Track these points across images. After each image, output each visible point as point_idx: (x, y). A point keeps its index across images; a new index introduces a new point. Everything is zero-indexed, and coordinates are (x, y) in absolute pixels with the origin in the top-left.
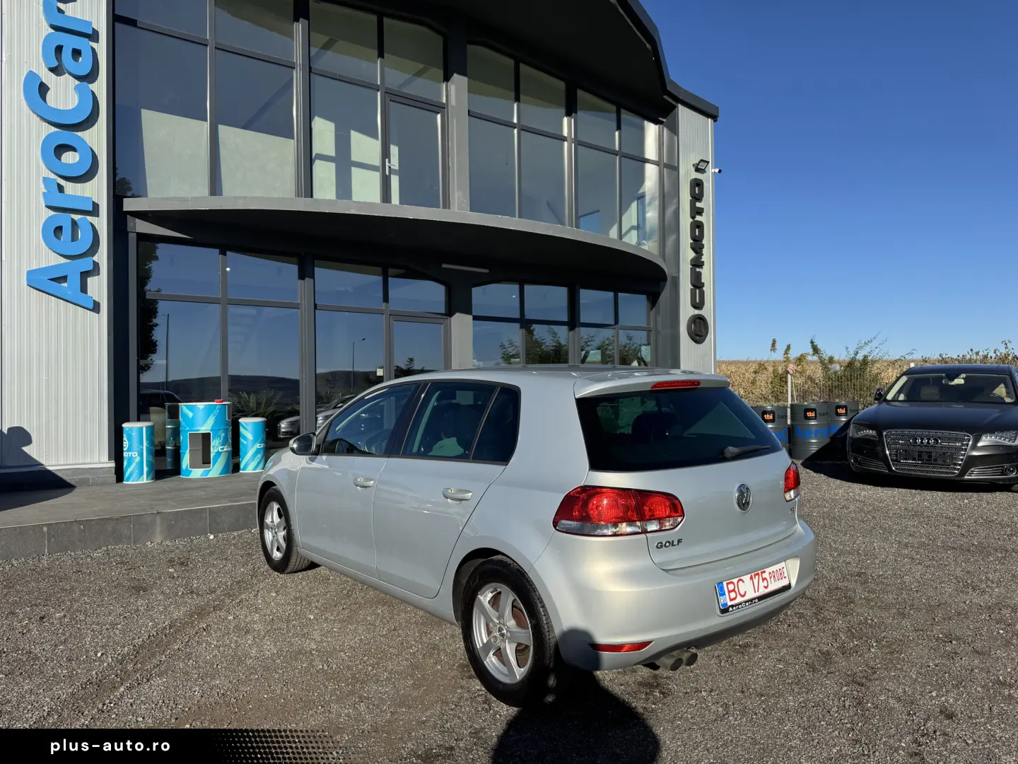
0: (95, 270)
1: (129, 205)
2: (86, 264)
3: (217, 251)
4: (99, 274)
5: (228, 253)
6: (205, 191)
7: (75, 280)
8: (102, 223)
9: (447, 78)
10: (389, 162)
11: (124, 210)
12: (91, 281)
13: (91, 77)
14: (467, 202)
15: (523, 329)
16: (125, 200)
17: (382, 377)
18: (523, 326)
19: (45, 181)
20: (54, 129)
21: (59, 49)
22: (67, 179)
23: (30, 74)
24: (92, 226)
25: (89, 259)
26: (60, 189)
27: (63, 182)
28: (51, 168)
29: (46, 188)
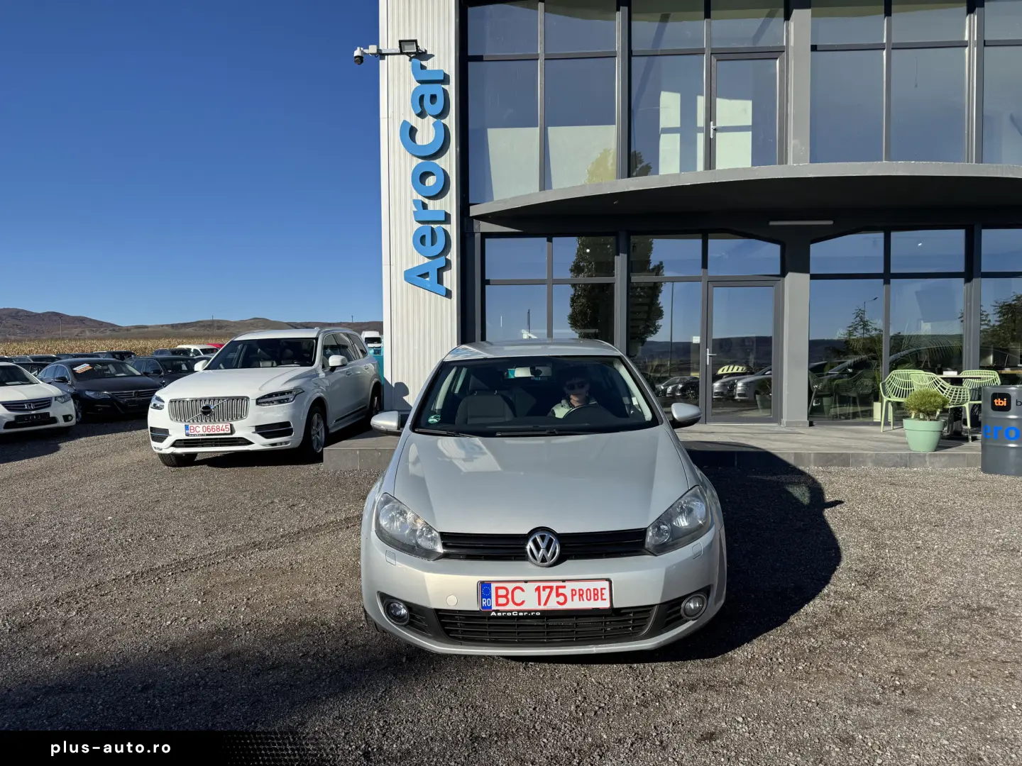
0: (448, 264)
1: (474, 211)
2: (441, 262)
3: (546, 239)
4: (451, 269)
5: (554, 239)
6: (535, 187)
7: (434, 275)
8: (453, 229)
9: (787, 17)
10: (715, 124)
11: (471, 215)
12: (446, 275)
13: (443, 114)
14: (806, 150)
15: (888, 286)
16: (471, 207)
17: (698, 345)
18: (887, 282)
19: (415, 202)
20: (420, 161)
21: (422, 98)
22: (429, 198)
23: (405, 122)
24: (446, 232)
25: (443, 257)
26: (425, 206)
27: (426, 201)
28: (419, 192)
29: (416, 207)
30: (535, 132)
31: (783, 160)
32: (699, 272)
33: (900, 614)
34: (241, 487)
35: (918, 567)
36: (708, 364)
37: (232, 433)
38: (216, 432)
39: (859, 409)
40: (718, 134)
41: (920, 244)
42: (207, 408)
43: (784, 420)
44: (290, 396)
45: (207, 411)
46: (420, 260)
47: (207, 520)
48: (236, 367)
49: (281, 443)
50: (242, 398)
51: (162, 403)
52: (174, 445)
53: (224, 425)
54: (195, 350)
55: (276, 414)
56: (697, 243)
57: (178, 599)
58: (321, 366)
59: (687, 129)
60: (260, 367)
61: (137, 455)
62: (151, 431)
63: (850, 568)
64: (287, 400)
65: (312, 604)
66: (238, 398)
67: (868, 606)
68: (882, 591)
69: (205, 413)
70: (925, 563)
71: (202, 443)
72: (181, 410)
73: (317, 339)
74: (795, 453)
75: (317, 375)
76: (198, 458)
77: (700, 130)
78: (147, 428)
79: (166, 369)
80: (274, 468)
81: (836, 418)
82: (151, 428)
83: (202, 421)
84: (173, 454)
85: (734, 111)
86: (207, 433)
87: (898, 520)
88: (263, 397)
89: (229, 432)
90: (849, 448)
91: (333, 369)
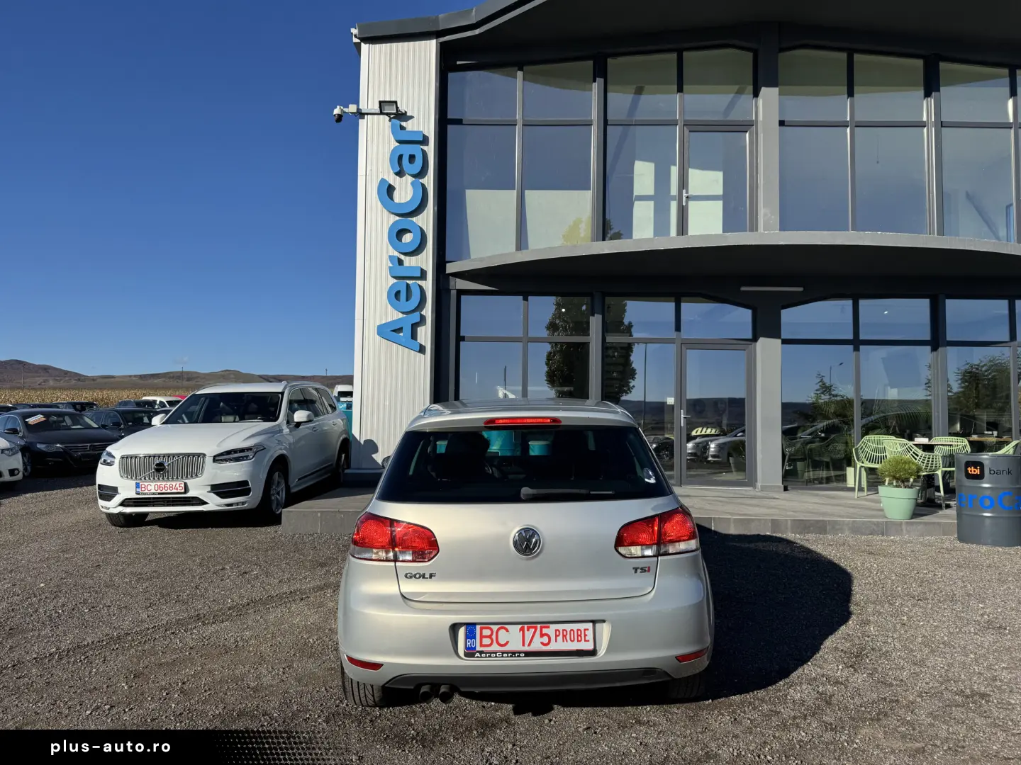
0: (422, 320)
1: (450, 268)
2: (415, 318)
3: (521, 298)
4: (425, 324)
5: (530, 298)
6: (513, 248)
7: (408, 330)
8: (428, 285)
9: (756, 94)
10: (687, 192)
11: (447, 272)
12: (420, 330)
13: (422, 173)
14: (776, 219)
15: (858, 352)
16: (447, 265)
17: (672, 406)
18: (857, 349)
19: (391, 258)
20: (398, 218)
21: (400, 157)
22: (405, 254)
23: (383, 181)
24: (421, 287)
25: (417, 314)
26: (400, 262)
27: (402, 257)
28: (395, 248)
29: (391, 263)
30: (512, 195)
31: (754, 228)
32: (674, 335)
33: (892, 701)
34: (191, 551)
35: (905, 646)
36: (682, 425)
37: (185, 493)
38: (169, 491)
39: (833, 473)
40: (691, 203)
41: (886, 312)
42: (161, 464)
43: (759, 484)
44: (250, 454)
45: (160, 468)
46: (393, 315)
47: (150, 589)
48: (196, 422)
49: (238, 504)
50: (199, 455)
51: (111, 459)
52: (123, 504)
53: (178, 483)
54: (161, 402)
55: (232, 472)
56: (669, 307)
57: (104, 683)
58: (285, 422)
59: (660, 197)
60: (221, 422)
61: (83, 513)
62: (99, 489)
63: (836, 648)
64: (246, 458)
65: (255, 690)
66: (194, 455)
67: (857, 692)
68: (871, 674)
69: (158, 470)
70: (912, 642)
71: (153, 502)
72: (132, 467)
73: (282, 393)
74: (772, 520)
75: (281, 431)
76: (149, 518)
77: (673, 198)
78: (95, 484)
79: (126, 421)
80: (229, 530)
81: (810, 481)
82: (99, 485)
83: (154, 479)
84: (121, 514)
85: (706, 181)
86: (159, 491)
87: (880, 593)
88: (221, 454)
89: (183, 491)
90: (824, 514)
91: (298, 424)
